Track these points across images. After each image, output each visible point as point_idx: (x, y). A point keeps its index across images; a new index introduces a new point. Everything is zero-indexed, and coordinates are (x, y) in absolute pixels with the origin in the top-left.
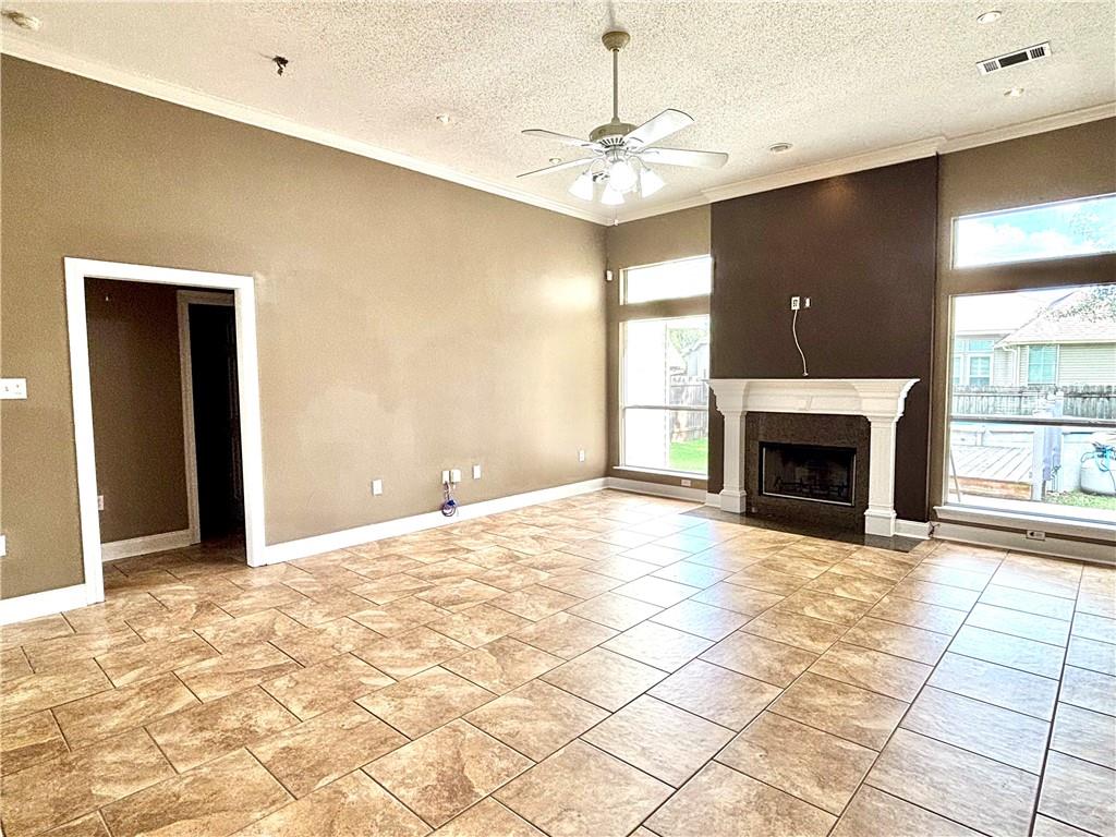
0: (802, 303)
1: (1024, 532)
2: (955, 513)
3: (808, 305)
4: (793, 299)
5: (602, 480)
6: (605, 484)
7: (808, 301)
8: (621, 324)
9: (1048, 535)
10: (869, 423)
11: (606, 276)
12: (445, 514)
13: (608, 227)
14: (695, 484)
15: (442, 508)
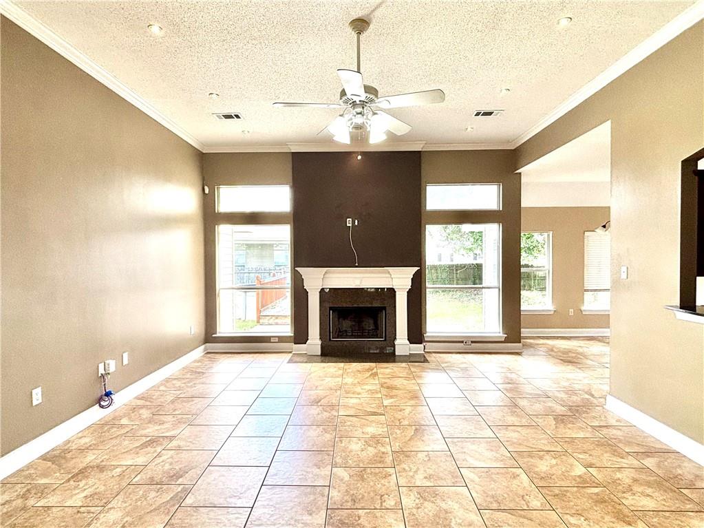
0: (353, 222)
1: (462, 342)
2: (433, 337)
3: (356, 224)
4: (348, 220)
5: (203, 347)
6: (205, 349)
7: (356, 221)
8: (216, 226)
9: (472, 342)
10: (395, 292)
11: (203, 190)
12: (102, 407)
13: (204, 154)
14: (282, 339)
15: (99, 401)
